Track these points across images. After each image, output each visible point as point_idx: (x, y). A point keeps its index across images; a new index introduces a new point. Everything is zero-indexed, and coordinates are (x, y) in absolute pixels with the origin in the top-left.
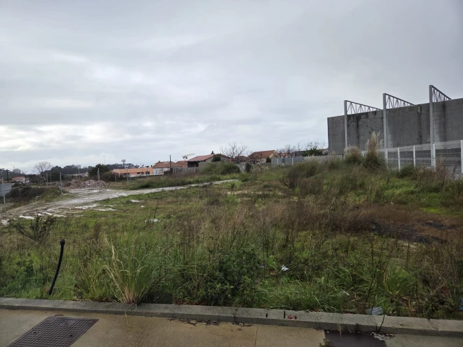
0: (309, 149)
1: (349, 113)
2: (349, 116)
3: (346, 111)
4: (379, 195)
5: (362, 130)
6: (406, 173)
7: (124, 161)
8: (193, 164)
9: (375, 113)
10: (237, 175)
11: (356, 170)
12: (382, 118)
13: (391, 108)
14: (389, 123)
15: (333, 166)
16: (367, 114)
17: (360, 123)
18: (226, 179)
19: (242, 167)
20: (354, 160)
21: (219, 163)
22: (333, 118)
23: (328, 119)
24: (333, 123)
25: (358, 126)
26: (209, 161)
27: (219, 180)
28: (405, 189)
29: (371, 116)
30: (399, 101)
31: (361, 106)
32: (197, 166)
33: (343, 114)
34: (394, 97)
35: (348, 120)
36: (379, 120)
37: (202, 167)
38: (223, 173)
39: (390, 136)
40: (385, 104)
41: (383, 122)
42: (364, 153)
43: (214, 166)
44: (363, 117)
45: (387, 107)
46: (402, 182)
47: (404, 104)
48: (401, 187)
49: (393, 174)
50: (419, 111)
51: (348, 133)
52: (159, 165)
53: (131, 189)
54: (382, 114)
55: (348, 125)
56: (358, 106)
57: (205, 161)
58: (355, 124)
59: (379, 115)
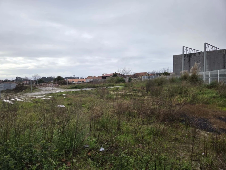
0: (163, 72)
1: (185, 53)
2: (185, 55)
3: (183, 52)
4: (194, 98)
5: (192, 62)
6: (212, 86)
7: (74, 75)
8: (104, 77)
9: (199, 53)
10: (123, 84)
11: (184, 83)
12: (204, 56)
13: (209, 50)
14: (207, 59)
15: (173, 81)
16: (195, 54)
17: (191, 58)
18: (117, 86)
19: (127, 80)
20: (185, 78)
21: (115, 77)
22: (176, 56)
23: (174, 56)
24: (176, 58)
25: (190, 60)
26: (111, 76)
27: (114, 86)
28: (210, 95)
29: (197, 55)
30: (213, 47)
31: (192, 50)
32: (105, 78)
33: (182, 54)
34: (210, 45)
35: (184, 57)
36: (202, 57)
37: (107, 79)
38: (116, 83)
39: (207, 66)
40: (205, 49)
41: (204, 58)
42: (190, 74)
43: (112, 79)
44: (193, 55)
45: (207, 50)
46: (209, 91)
47: (216, 49)
48: (208, 93)
49: (205, 86)
50: (224, 53)
51: (184, 64)
52: (89, 78)
53: (68, 89)
54: (204, 54)
55: (184, 60)
56: (191, 50)
57: (110, 76)
58: (188, 59)
59: (201, 55)
